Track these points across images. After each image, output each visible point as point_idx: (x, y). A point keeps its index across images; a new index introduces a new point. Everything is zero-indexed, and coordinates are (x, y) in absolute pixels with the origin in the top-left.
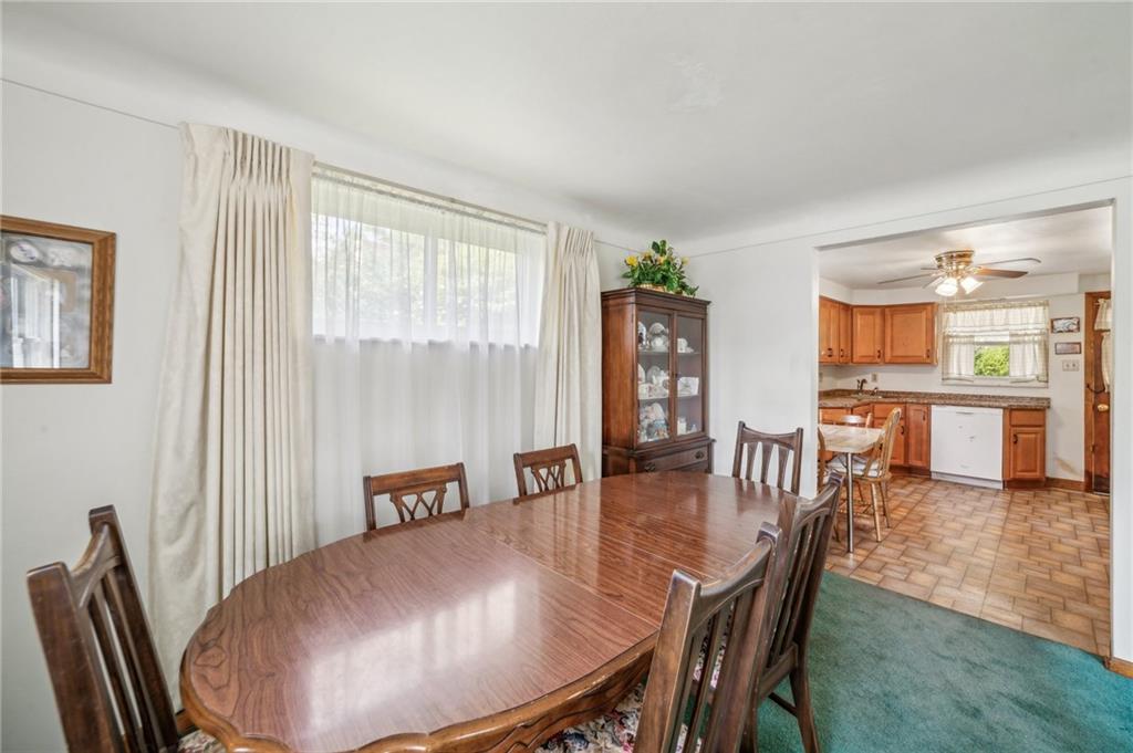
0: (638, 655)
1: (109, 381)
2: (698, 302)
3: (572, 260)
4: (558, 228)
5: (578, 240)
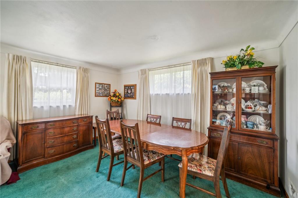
0: (106, 132)
1: (136, 99)
2: (261, 69)
3: (200, 69)
4: (194, 62)
5: (202, 63)
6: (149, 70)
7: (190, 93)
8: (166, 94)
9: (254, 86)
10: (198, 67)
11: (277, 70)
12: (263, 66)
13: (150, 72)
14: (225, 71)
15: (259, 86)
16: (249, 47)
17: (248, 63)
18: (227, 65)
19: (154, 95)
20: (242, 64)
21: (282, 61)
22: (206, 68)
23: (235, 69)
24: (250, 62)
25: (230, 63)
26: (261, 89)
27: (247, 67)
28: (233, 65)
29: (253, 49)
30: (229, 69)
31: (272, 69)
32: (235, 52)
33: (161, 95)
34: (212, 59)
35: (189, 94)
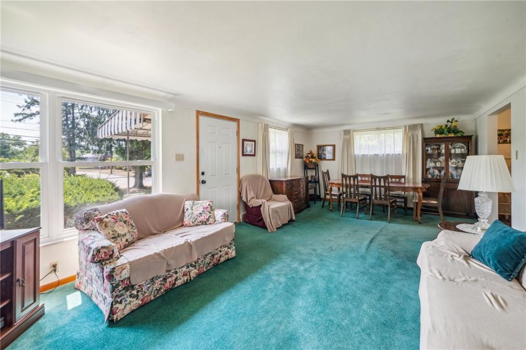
1: (335, 160)
2: (462, 137)
3: (411, 133)
4: (405, 127)
5: (413, 127)
6: (354, 131)
7: (401, 153)
8: (375, 155)
9: (458, 148)
10: (409, 131)
11: (473, 138)
12: (464, 135)
13: (355, 133)
14: (434, 136)
15: (461, 148)
16: (453, 119)
17: (453, 132)
18: (437, 132)
19: (360, 155)
20: (449, 132)
21: (476, 131)
22: (417, 132)
23: (444, 136)
24: (455, 131)
25: (439, 131)
26: (463, 150)
27: (452, 135)
28: (442, 133)
29: (457, 121)
30: (438, 136)
31: (470, 137)
32: (442, 121)
33: (369, 155)
34: (422, 125)
35: (399, 154)
